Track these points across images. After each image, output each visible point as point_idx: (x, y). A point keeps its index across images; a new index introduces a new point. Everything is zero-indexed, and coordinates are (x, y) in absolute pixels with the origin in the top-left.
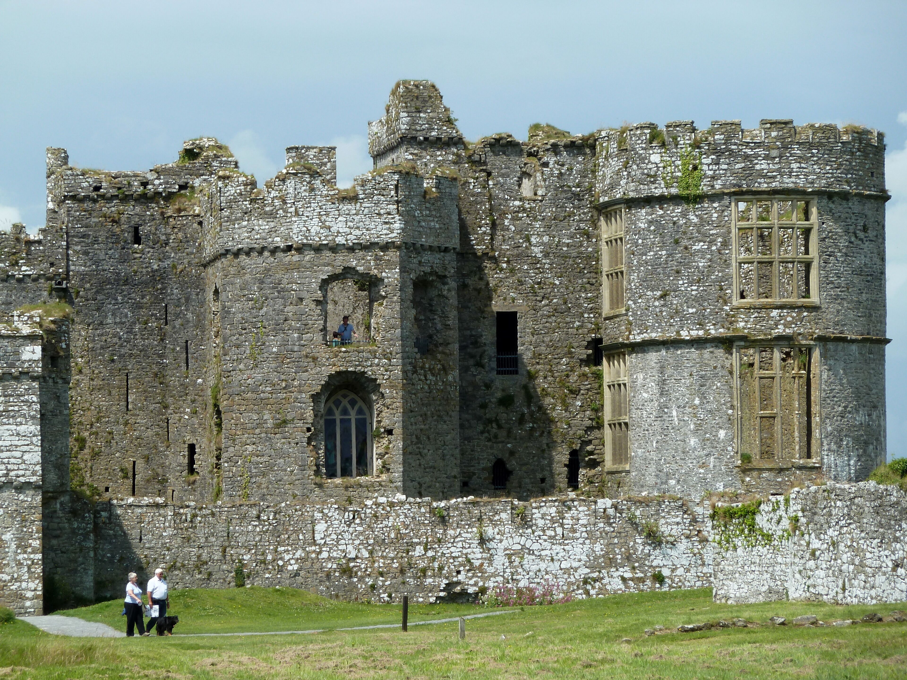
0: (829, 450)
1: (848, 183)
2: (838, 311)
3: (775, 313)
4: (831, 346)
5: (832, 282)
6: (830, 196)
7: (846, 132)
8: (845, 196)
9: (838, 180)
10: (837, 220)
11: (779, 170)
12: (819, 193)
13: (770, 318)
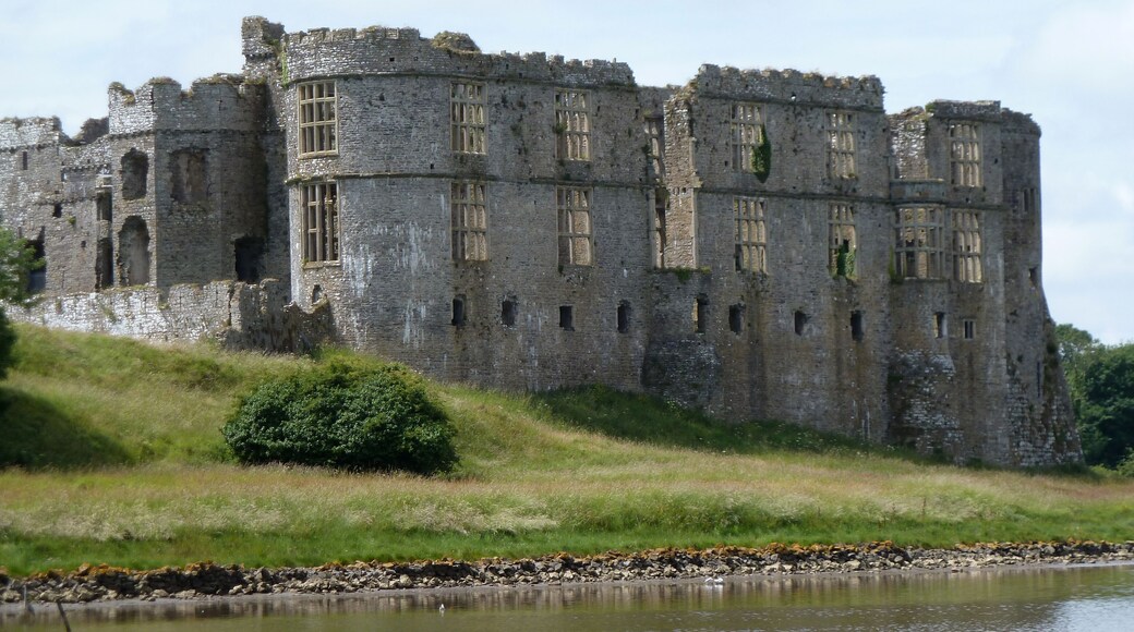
0: (347, 253)
1: (362, 68)
2: (353, 158)
3: (314, 161)
4: (348, 182)
5: (348, 138)
6: (346, 78)
7: (360, 33)
8: (359, 78)
9: (354, 67)
10: (351, 94)
11: (314, 63)
12: (338, 77)
13: (313, 165)
